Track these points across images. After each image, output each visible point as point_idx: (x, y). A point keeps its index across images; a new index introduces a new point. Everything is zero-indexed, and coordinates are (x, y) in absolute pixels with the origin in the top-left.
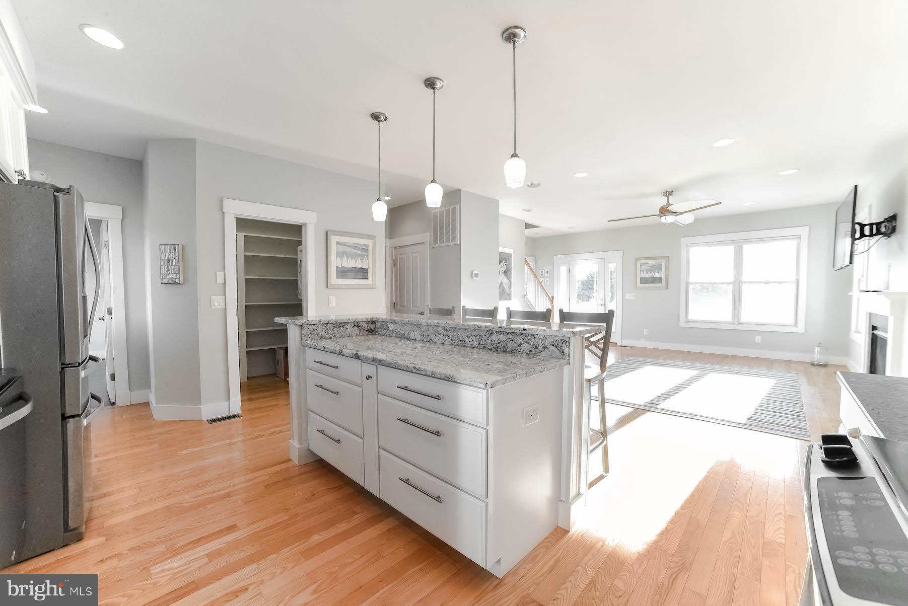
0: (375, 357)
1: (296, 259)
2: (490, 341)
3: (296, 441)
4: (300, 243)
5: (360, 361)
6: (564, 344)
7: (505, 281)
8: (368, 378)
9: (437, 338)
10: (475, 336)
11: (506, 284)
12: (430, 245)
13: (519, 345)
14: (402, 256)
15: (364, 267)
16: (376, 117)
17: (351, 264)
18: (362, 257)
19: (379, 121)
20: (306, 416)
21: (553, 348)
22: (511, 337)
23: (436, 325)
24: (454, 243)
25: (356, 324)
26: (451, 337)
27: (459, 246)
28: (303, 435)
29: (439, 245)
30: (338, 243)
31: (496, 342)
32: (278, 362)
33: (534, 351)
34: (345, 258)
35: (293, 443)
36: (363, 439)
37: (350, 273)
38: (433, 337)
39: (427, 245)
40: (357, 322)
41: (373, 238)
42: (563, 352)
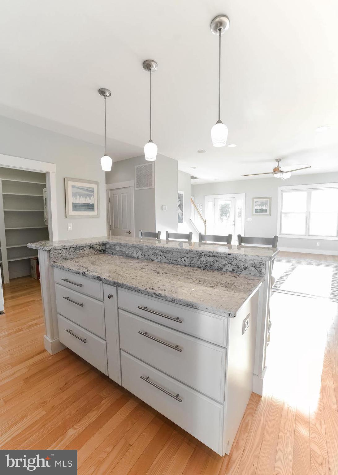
0: (115, 281)
1: (42, 197)
2: (199, 262)
3: (49, 336)
4: (45, 186)
5: (101, 282)
6: (262, 266)
7: (180, 211)
8: (110, 297)
9: (156, 258)
10: (187, 257)
11: (180, 213)
12: (134, 188)
13: (224, 265)
14: (116, 195)
15: (91, 203)
16: (102, 92)
17: (82, 201)
18: (90, 196)
19: (105, 96)
20: (57, 317)
21: (253, 268)
22: (217, 259)
23: (155, 248)
24: (151, 187)
25: (92, 247)
26: (166, 257)
27: (154, 189)
28: (55, 333)
29: (140, 188)
30: (73, 187)
31: (204, 262)
32: (32, 267)
33: (236, 270)
34: (78, 197)
35: (46, 337)
36: (106, 341)
37: (82, 207)
38: (152, 257)
39: (132, 188)
40: (92, 245)
41: (97, 183)
42: (261, 272)
